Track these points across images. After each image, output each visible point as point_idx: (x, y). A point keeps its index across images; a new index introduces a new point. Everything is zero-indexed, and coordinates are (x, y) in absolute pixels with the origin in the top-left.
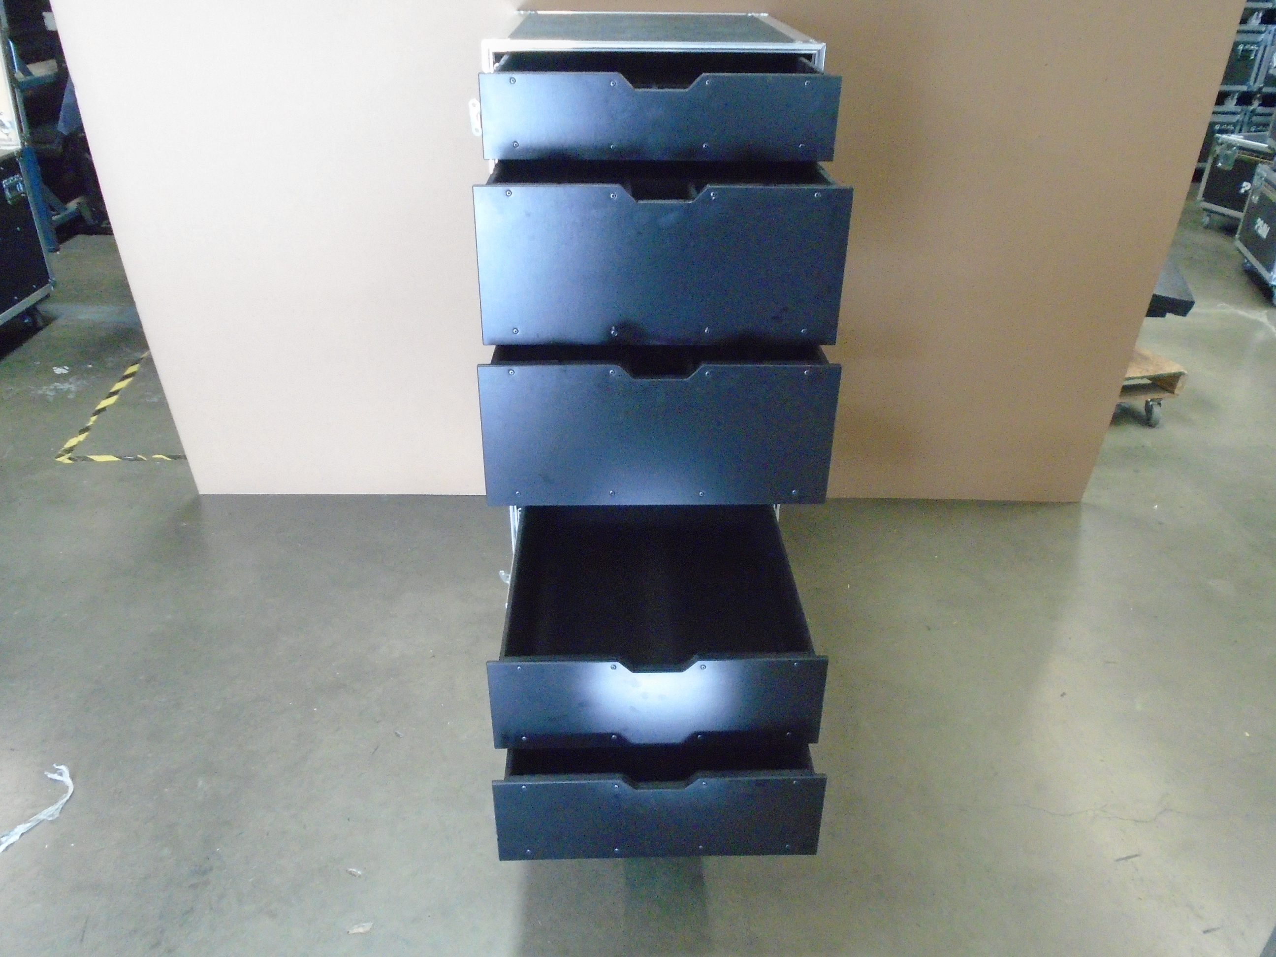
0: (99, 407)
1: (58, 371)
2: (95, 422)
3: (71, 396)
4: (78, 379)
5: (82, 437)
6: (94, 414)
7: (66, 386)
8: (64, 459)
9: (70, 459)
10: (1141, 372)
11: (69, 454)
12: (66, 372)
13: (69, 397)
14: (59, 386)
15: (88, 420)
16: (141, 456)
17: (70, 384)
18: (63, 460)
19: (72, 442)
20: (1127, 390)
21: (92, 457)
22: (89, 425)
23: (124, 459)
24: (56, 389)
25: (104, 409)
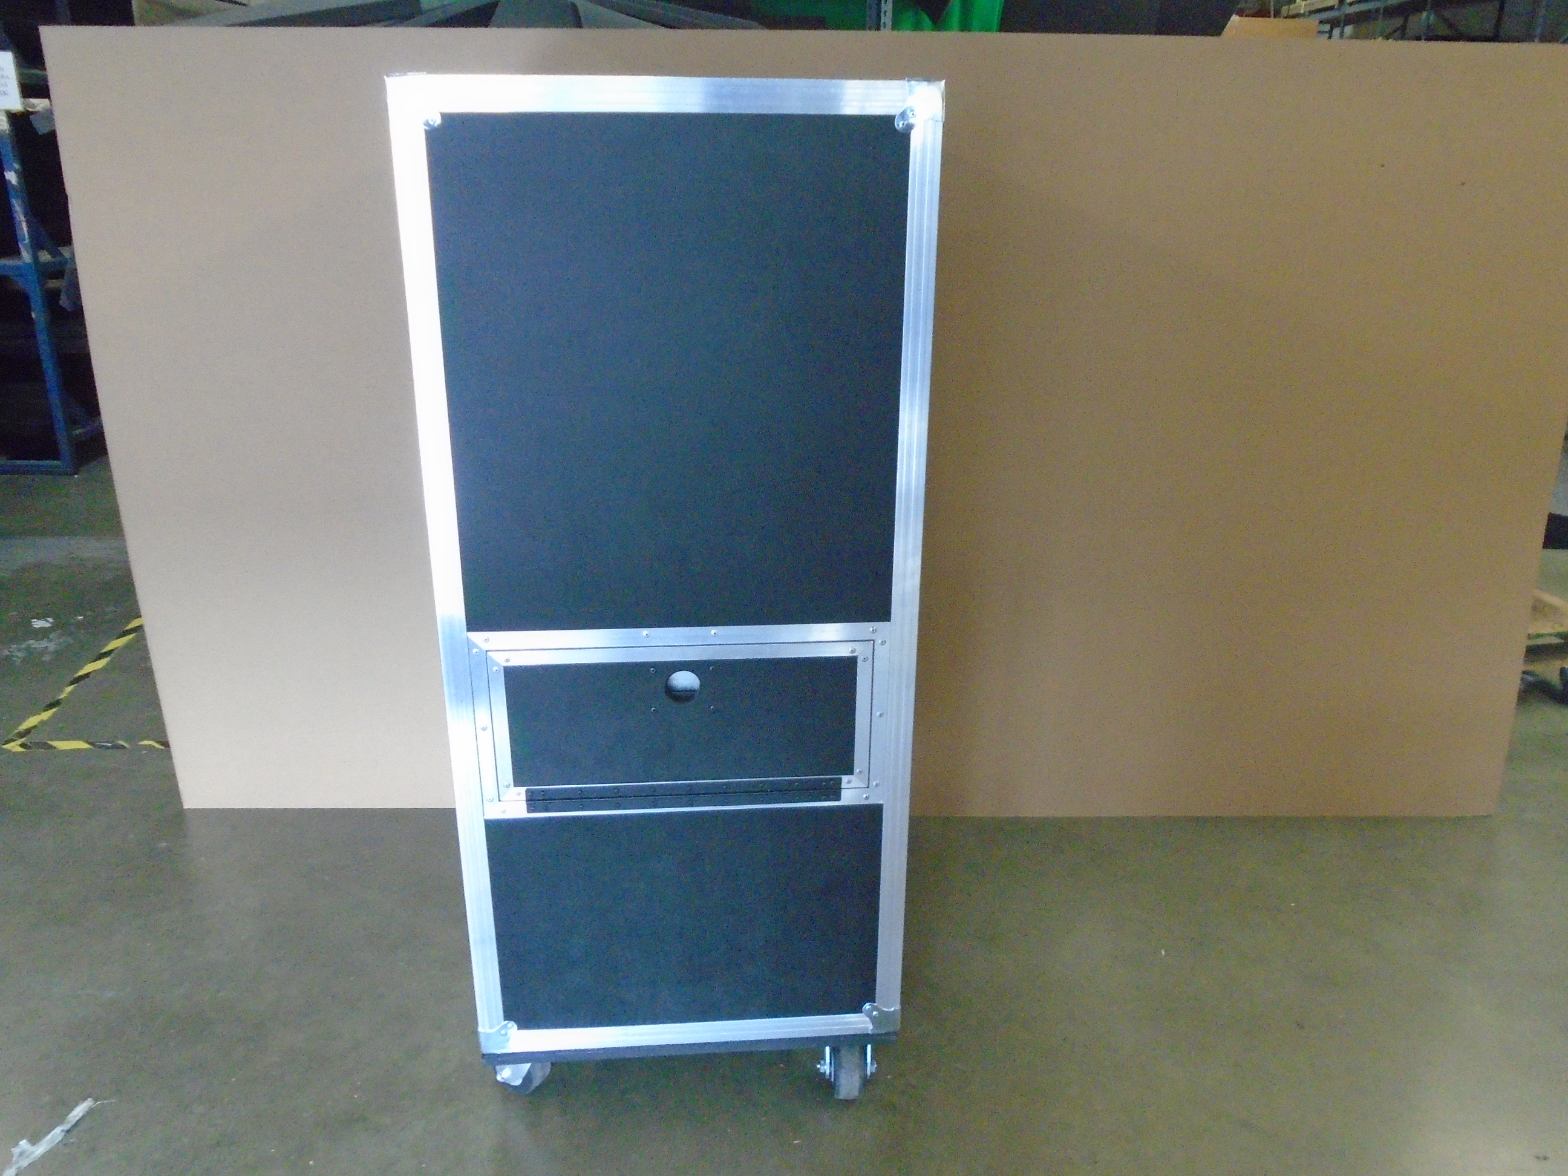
0: (81, 673)
1: (38, 624)
2: (71, 693)
3: (46, 658)
4: (62, 635)
5: (46, 715)
6: (72, 683)
7: (44, 644)
8: (15, 747)
9: (22, 745)
10: (1553, 628)
11: (23, 739)
12: (48, 625)
13: (44, 659)
14: (33, 644)
15: (61, 691)
16: (121, 742)
17: (51, 640)
18: (13, 747)
19: (32, 721)
20: (1535, 652)
21: (54, 743)
22: (60, 698)
23: (101, 747)
24: (28, 649)
25: (87, 675)
